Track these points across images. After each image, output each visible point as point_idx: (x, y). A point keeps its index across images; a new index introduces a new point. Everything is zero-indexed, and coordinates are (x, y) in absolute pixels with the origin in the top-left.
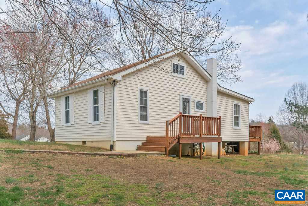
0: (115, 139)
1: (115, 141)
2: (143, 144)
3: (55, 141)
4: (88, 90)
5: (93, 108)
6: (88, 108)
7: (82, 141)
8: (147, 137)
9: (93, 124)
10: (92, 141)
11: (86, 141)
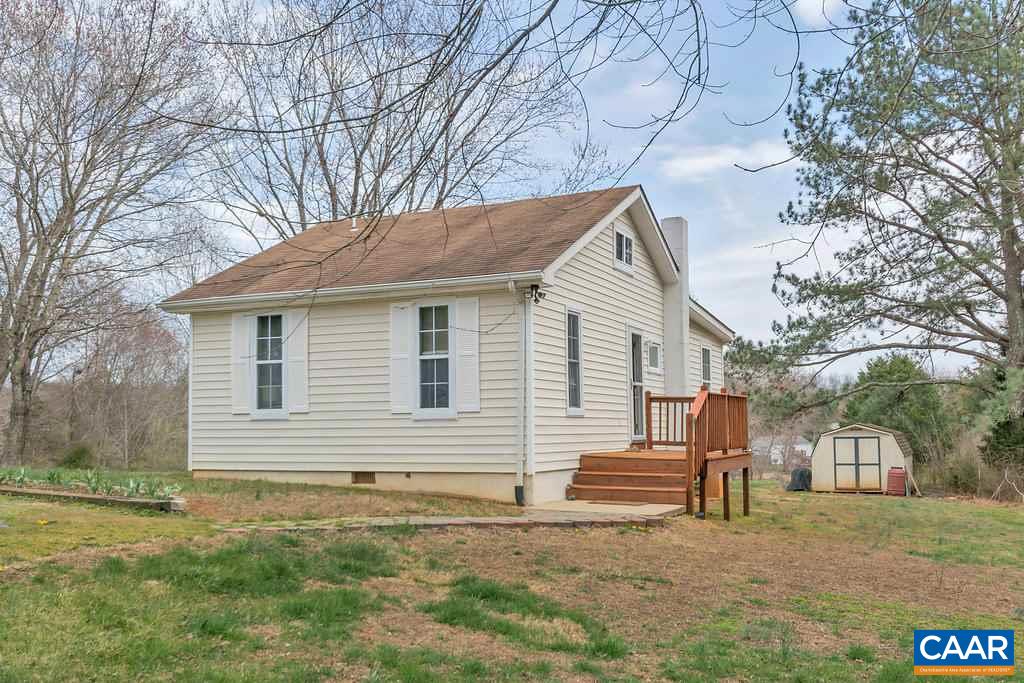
0: (532, 469)
1: (531, 476)
2: (577, 479)
3: (190, 469)
4: (393, 305)
5: (418, 363)
6: (391, 363)
7: (352, 472)
8: (583, 458)
9: (417, 418)
10: (408, 475)
11: (373, 473)
